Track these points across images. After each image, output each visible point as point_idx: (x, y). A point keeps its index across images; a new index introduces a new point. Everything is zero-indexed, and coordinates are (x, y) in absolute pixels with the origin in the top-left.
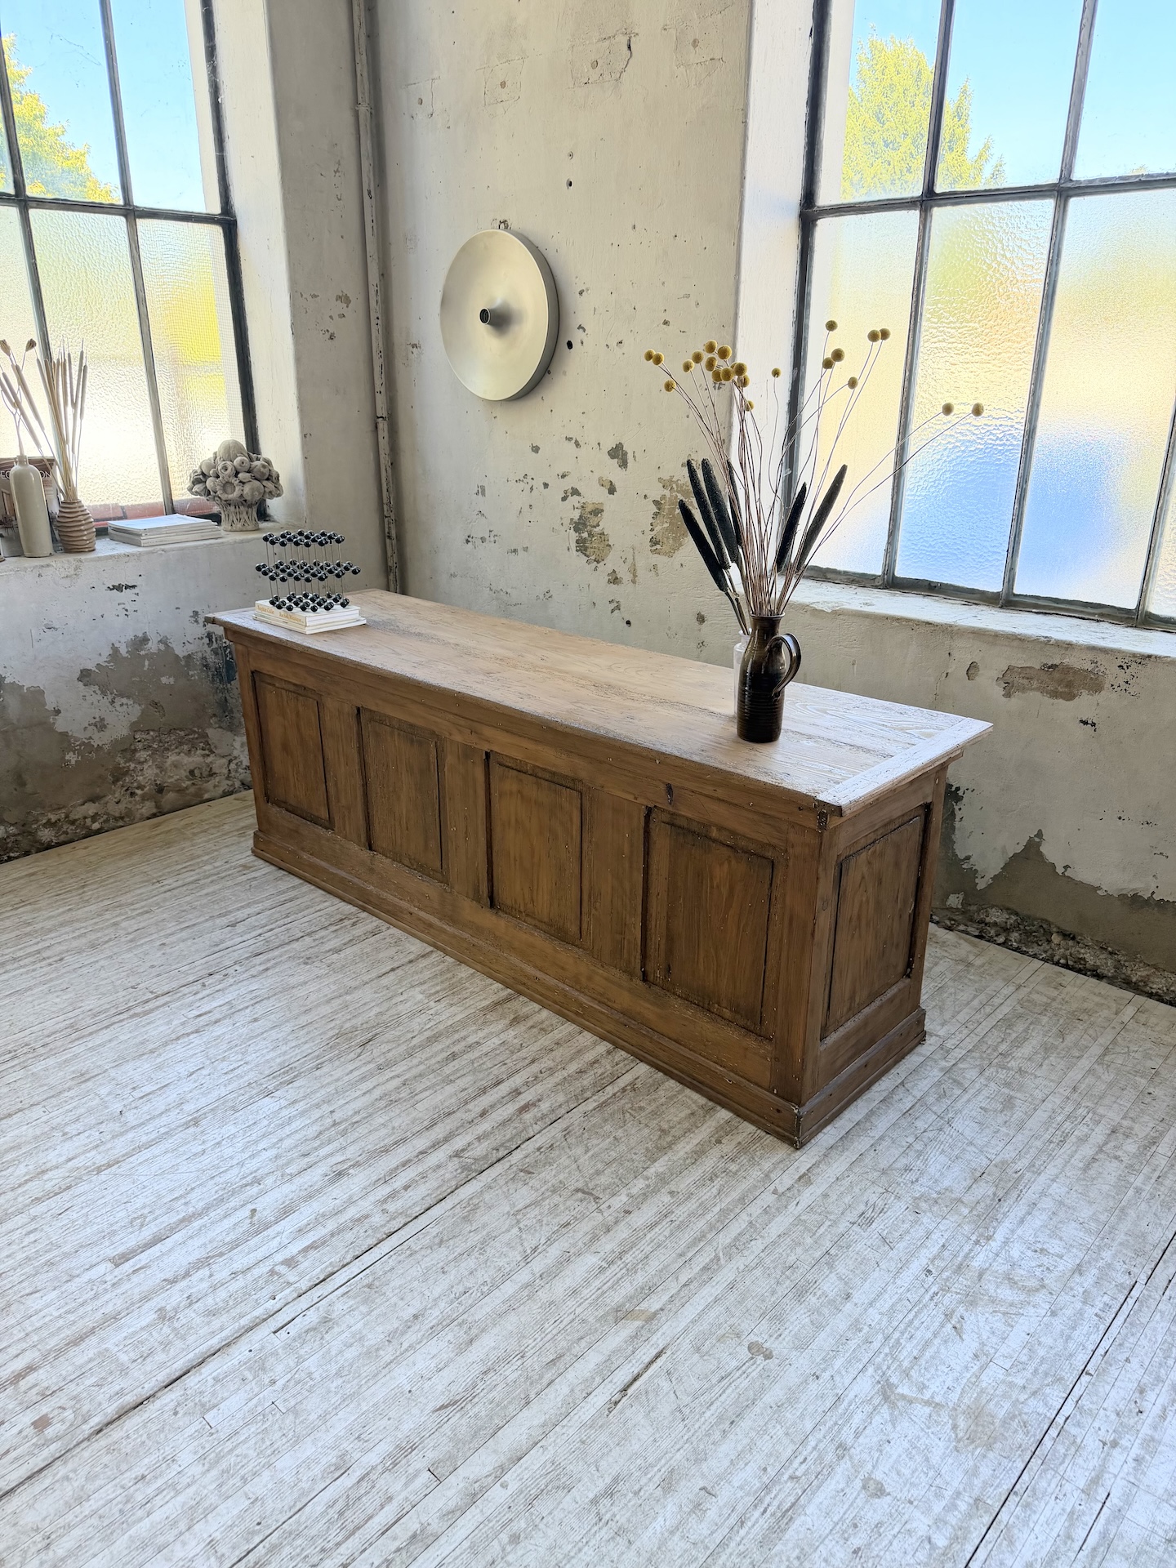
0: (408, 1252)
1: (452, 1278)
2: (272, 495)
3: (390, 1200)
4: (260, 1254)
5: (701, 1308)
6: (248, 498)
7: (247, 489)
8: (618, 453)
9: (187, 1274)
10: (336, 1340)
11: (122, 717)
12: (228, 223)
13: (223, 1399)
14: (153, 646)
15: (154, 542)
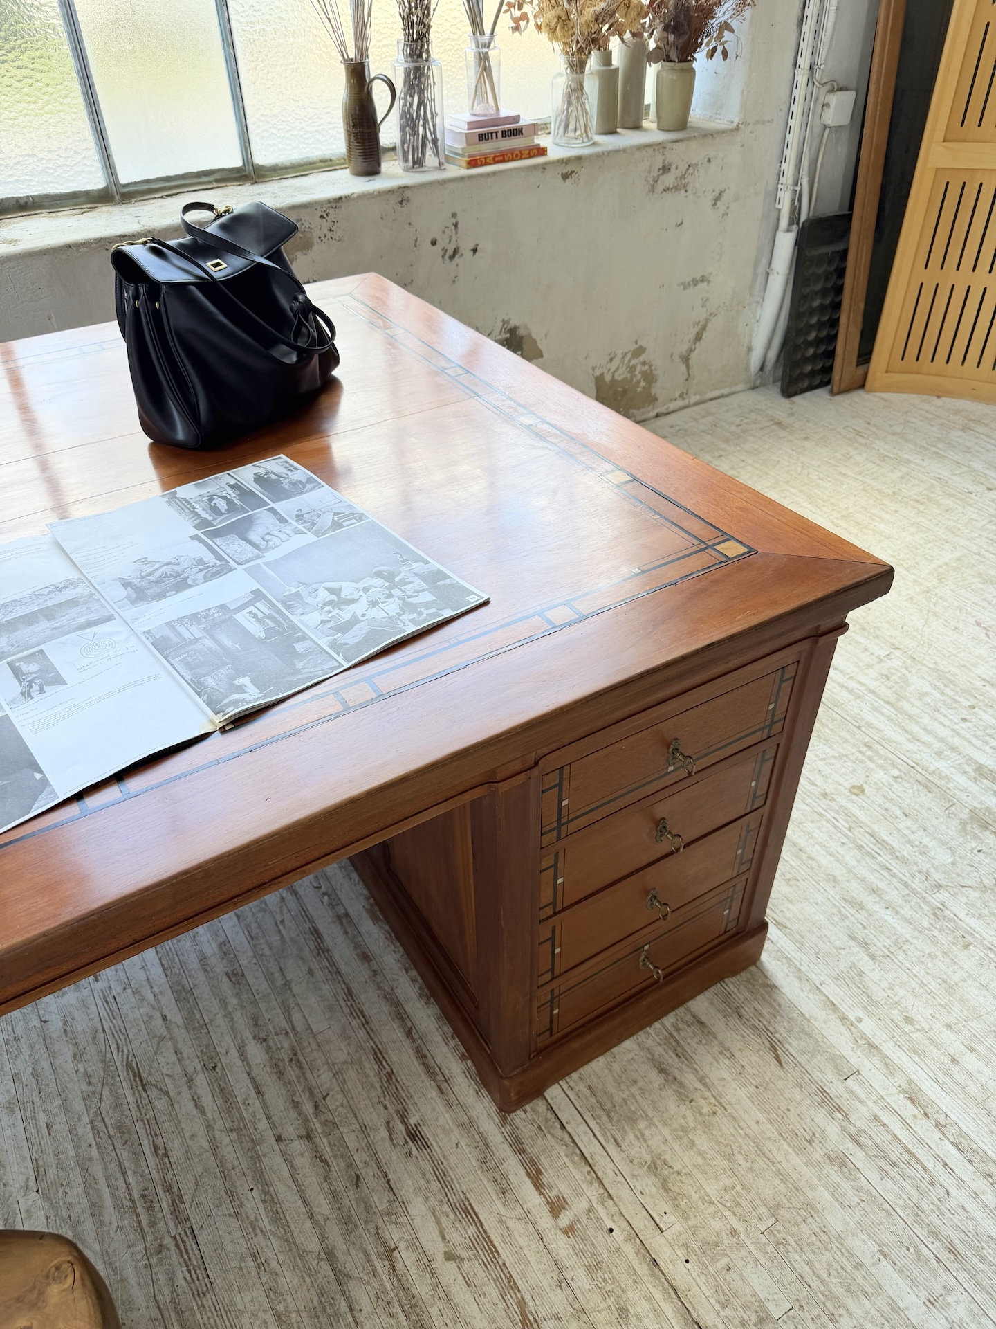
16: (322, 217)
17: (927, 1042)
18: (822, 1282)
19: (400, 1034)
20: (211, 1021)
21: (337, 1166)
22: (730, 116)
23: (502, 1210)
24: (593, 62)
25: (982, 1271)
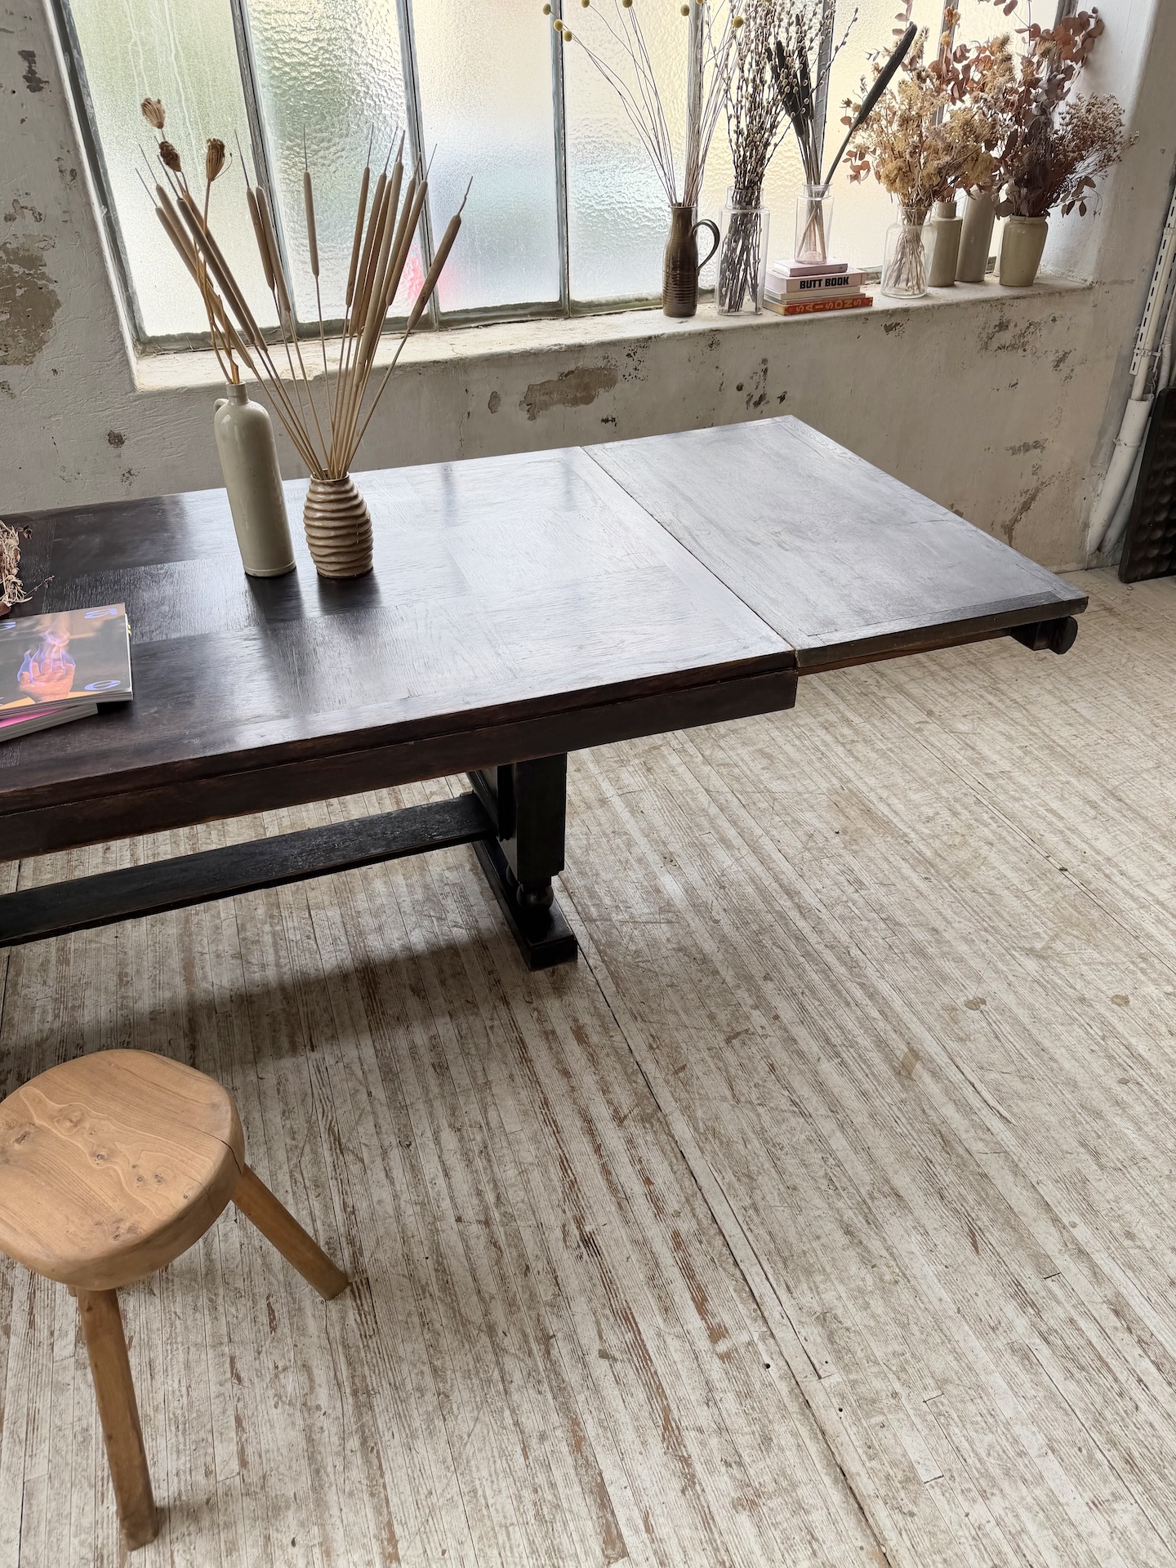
0: (751, 1212)
1: (805, 1184)
3: (660, 1204)
4: (684, 1366)
5: (915, 1019)
9: (686, 1461)
10: (852, 1316)
13: (905, 1455)
16: (629, 355)
17: (1146, 1261)
18: (979, 1460)
19: (588, 1148)
20: (412, 1104)
21: (509, 1255)
22: (1085, 274)
23: (662, 1326)
24: (934, 213)
25: (1159, 1488)
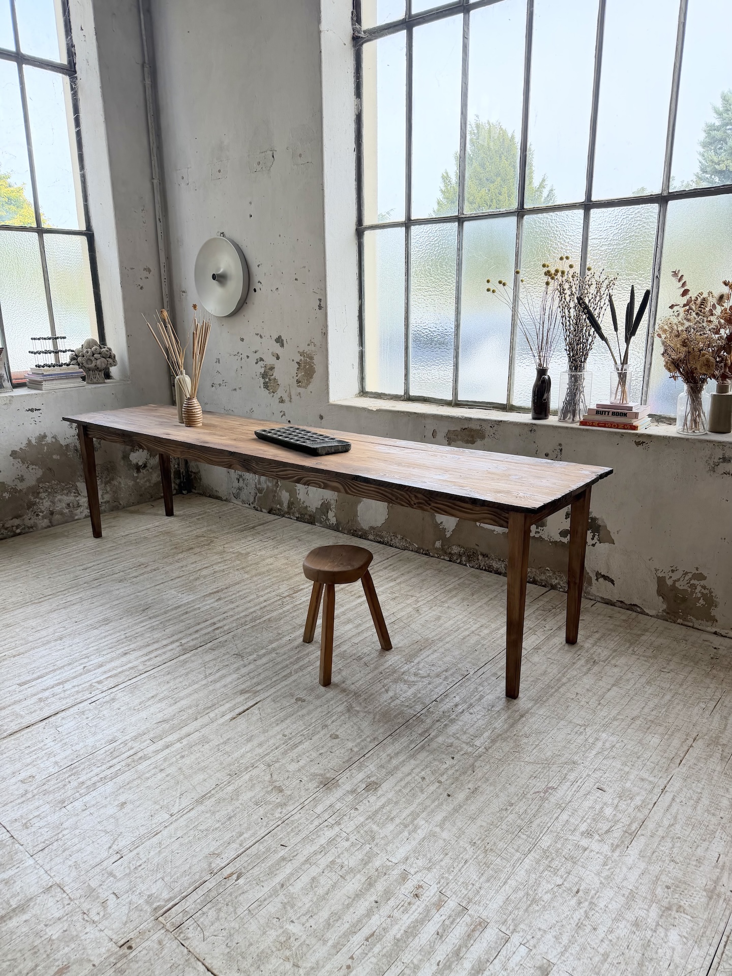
0: (154, 677)
1: (171, 684)
2: (111, 365)
3: (147, 661)
4: (86, 680)
5: (279, 688)
6: (99, 367)
7: (98, 362)
8: (279, 340)
11: (33, 475)
12: (89, 235)
13: (65, 724)
14: (49, 439)
15: (49, 388)
16: (491, 427)
21: (116, 644)
